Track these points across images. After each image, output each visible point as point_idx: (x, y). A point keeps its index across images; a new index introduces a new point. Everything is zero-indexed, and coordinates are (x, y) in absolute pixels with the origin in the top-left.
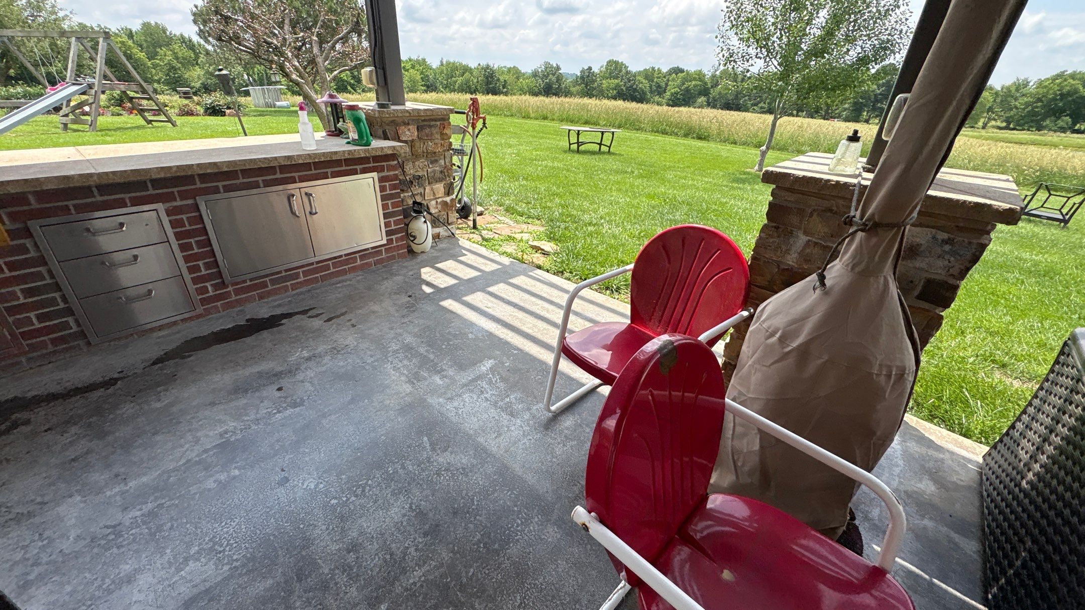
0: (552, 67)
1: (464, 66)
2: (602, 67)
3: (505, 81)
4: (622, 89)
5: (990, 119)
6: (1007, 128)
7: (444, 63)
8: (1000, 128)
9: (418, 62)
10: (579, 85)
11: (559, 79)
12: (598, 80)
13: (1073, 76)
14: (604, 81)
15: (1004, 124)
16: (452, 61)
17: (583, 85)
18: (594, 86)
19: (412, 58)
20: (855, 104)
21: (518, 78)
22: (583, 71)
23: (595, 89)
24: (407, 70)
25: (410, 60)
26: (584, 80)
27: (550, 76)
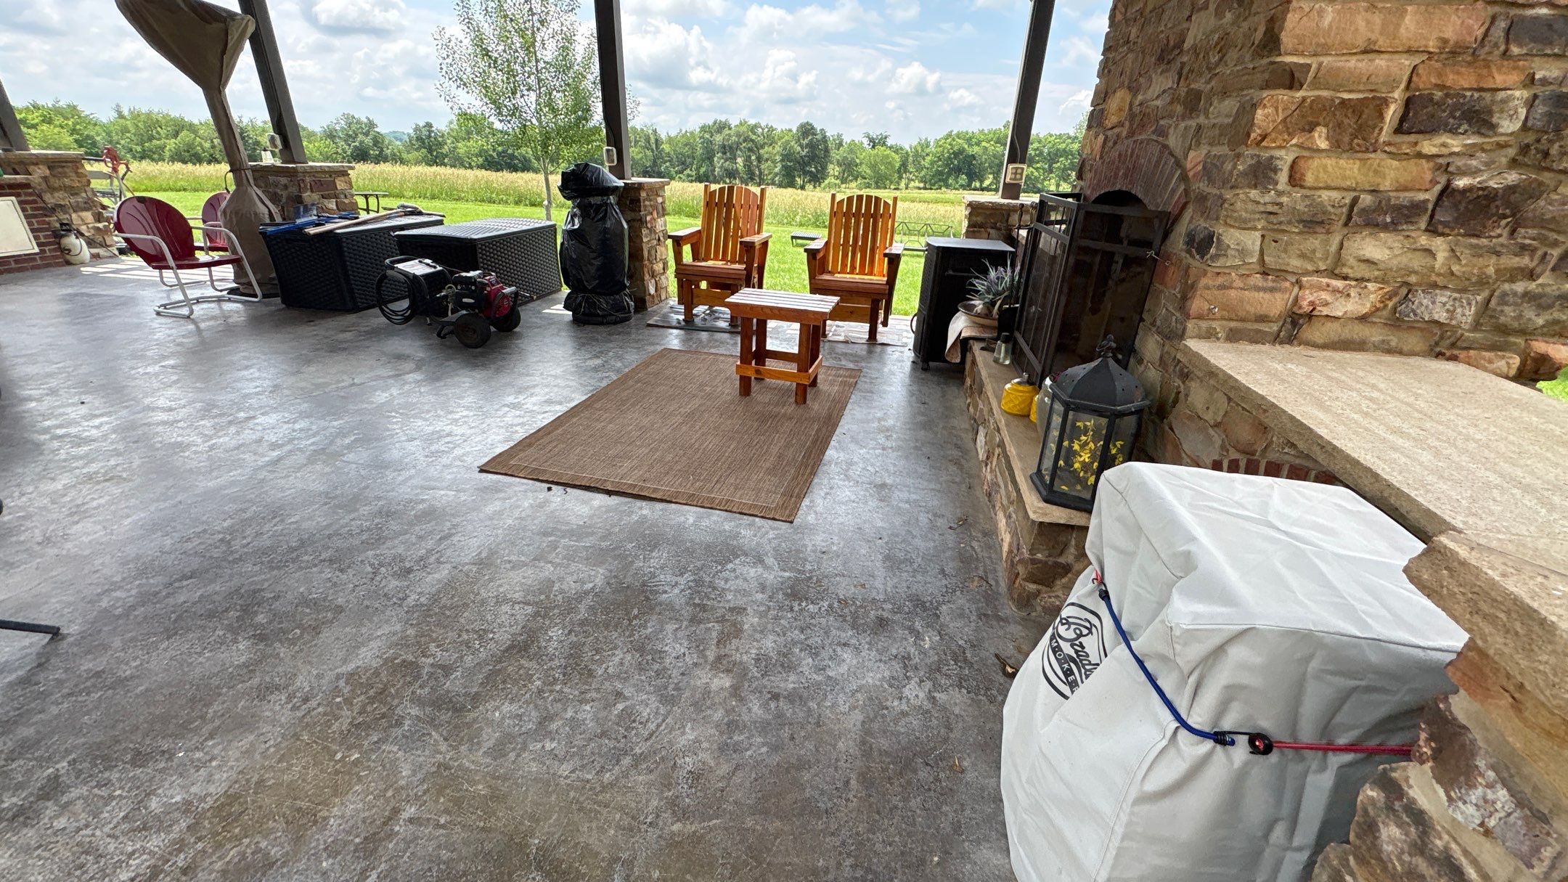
0: (359, 122)
1: (173, 120)
2: (451, 122)
4: (491, 156)
5: (910, 180)
6: (925, 188)
7: (126, 113)
8: (919, 188)
9: (58, 111)
10: (417, 150)
11: (378, 141)
12: (449, 141)
13: (959, 135)
14: (460, 145)
15: (922, 185)
16: (144, 110)
17: (424, 150)
18: (444, 151)
19: (40, 103)
20: (785, 167)
22: (417, 129)
23: (446, 156)
24: (34, 126)
25: (36, 107)
26: (424, 143)
27: (361, 137)
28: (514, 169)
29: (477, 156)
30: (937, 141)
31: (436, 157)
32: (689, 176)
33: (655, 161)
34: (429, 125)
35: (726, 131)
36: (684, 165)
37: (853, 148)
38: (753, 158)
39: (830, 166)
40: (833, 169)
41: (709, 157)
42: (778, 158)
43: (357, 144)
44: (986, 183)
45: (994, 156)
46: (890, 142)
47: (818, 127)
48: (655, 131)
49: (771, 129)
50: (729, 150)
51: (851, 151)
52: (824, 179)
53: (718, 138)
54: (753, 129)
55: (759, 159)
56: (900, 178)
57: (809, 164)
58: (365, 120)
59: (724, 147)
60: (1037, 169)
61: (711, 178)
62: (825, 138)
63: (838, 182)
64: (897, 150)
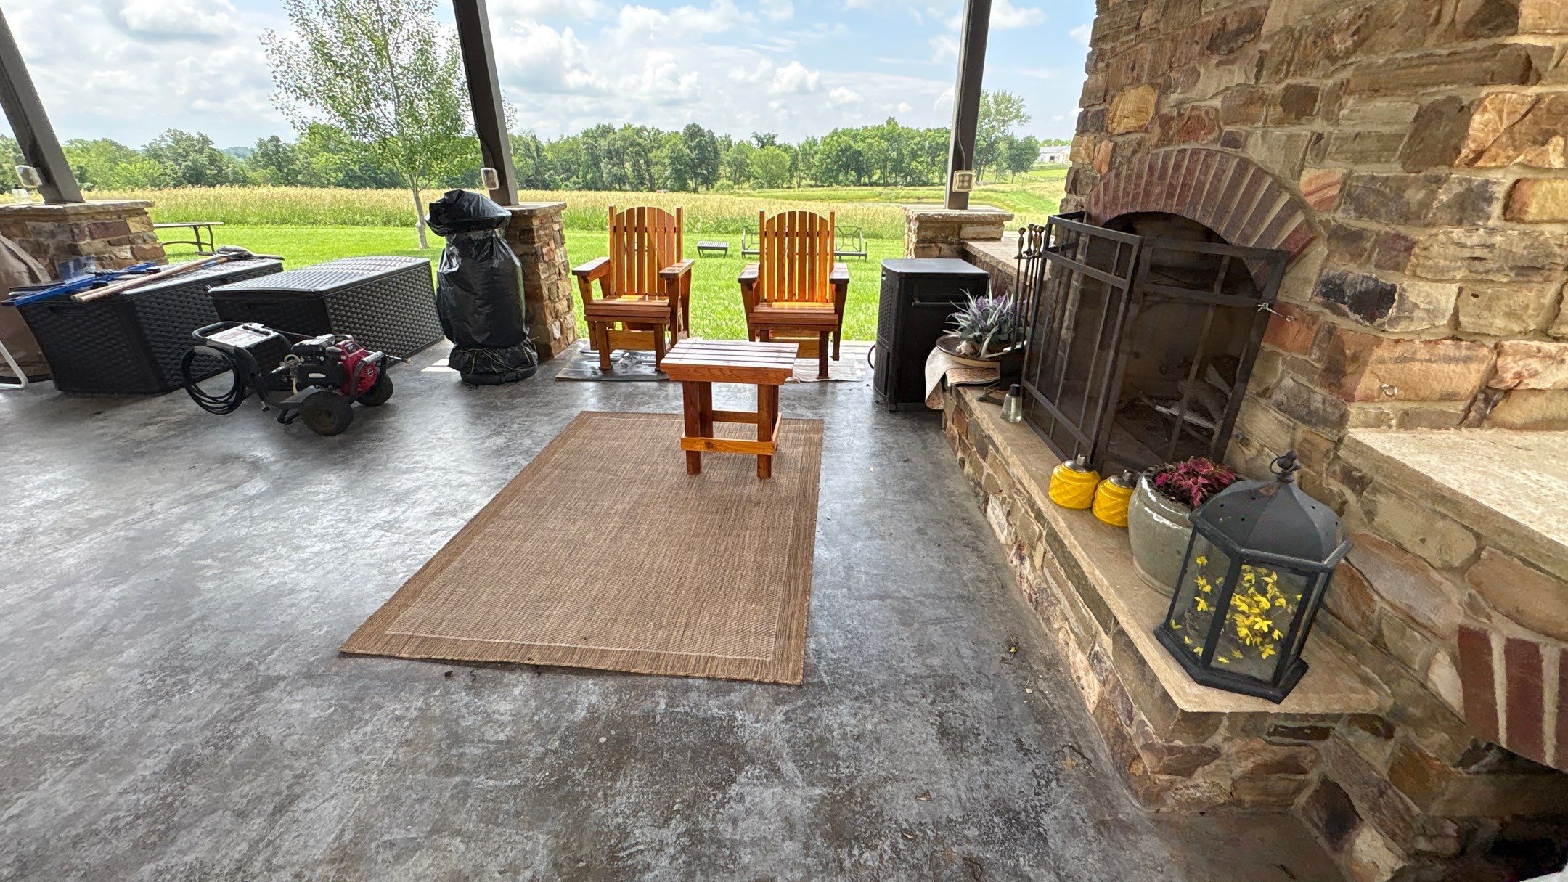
0: (189, 138)
2: (300, 135)
3: (80, 168)
5: (801, 178)
6: (817, 186)
8: (812, 186)
10: (264, 167)
11: (214, 159)
12: (301, 157)
13: (844, 133)
14: (314, 160)
15: (813, 183)
17: (272, 167)
18: (296, 168)
20: (675, 171)
21: (114, 161)
22: (262, 144)
23: (299, 172)
26: (271, 159)
27: (193, 156)
28: (380, 184)
29: (336, 171)
30: (824, 139)
31: (288, 174)
32: (575, 183)
33: (537, 170)
34: (275, 139)
35: (611, 136)
36: (569, 171)
37: (743, 148)
38: (642, 162)
39: (721, 168)
40: (724, 171)
41: (595, 162)
42: (667, 161)
43: (189, 163)
44: (875, 178)
45: (880, 152)
46: (778, 141)
47: (705, 128)
48: (534, 138)
49: (658, 132)
50: (615, 155)
51: (741, 152)
52: (716, 180)
53: (603, 143)
54: (639, 132)
55: (648, 163)
56: (792, 176)
57: (700, 166)
58: (197, 136)
59: (610, 152)
60: (921, 163)
61: (600, 185)
62: (713, 141)
63: (731, 183)
64: (786, 148)
